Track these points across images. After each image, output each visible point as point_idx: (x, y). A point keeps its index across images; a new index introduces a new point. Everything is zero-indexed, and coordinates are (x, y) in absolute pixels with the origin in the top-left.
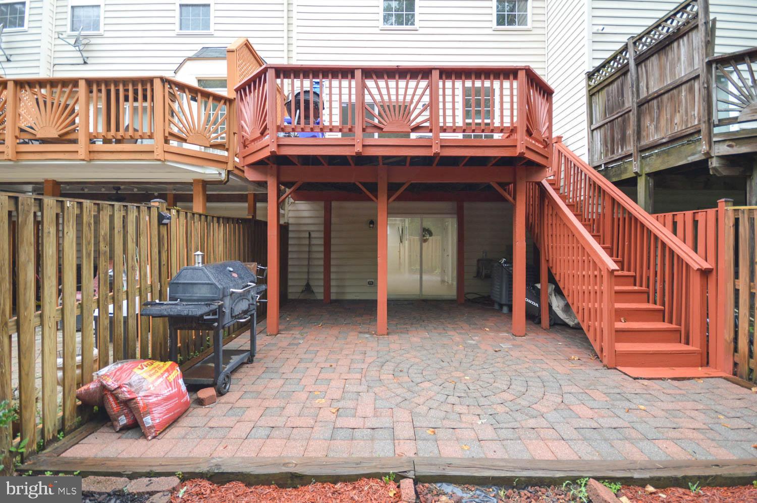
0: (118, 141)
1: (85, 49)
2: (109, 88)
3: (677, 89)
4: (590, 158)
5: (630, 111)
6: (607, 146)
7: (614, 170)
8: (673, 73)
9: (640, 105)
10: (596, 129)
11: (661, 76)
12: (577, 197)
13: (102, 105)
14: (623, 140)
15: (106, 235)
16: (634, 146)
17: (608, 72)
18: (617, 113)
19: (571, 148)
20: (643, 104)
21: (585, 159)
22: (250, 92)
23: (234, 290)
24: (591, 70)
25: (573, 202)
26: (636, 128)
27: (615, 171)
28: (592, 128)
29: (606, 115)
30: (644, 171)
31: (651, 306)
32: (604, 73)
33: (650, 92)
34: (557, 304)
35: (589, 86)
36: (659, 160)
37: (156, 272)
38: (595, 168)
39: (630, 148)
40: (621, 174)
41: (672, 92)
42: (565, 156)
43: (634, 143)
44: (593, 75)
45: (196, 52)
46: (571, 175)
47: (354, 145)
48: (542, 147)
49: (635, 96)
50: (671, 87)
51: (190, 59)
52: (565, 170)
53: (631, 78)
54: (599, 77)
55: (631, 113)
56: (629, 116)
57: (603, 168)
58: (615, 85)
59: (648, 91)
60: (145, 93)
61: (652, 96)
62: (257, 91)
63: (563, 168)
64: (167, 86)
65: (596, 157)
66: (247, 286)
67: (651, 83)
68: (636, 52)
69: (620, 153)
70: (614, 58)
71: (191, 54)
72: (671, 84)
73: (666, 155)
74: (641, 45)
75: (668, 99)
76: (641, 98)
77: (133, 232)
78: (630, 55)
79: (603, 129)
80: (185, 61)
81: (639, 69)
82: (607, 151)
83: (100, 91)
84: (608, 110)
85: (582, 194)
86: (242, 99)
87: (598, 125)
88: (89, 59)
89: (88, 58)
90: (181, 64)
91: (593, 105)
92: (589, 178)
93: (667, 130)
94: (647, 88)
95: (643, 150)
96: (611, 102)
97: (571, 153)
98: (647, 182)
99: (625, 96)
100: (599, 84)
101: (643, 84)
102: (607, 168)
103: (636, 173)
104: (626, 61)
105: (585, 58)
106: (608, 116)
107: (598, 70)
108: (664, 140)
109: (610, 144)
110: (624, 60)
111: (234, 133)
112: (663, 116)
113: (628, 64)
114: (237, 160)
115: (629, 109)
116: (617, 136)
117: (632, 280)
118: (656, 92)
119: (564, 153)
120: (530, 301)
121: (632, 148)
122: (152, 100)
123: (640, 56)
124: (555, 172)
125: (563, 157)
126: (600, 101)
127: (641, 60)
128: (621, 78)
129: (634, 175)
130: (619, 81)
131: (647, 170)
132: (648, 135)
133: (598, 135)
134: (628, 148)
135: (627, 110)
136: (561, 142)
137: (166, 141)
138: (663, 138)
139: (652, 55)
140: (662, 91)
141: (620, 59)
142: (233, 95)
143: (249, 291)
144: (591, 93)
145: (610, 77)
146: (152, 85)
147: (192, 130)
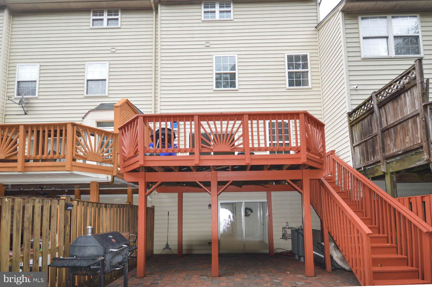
0: (43, 160)
1: (26, 106)
2: (38, 130)
3: (406, 122)
4: (354, 163)
5: (377, 135)
6: (364, 156)
7: (369, 170)
8: (402, 112)
9: (383, 131)
10: (357, 146)
11: (394, 114)
12: (347, 187)
13: (34, 138)
14: (374, 153)
15: (29, 217)
16: (381, 156)
17: (361, 112)
18: (369, 137)
19: (341, 158)
20: (384, 131)
21: (351, 164)
22: (128, 130)
23: (112, 250)
24: (351, 111)
25: (345, 190)
26: (381, 145)
27: (371, 171)
28: (354, 145)
29: (362, 138)
30: (389, 171)
31: (399, 256)
32: (359, 113)
33: (389, 124)
34: (336, 256)
35: (350, 120)
36: (398, 165)
37: (62, 239)
38: (358, 169)
39: (379, 157)
40: (374, 173)
41: (402, 124)
42: (337, 163)
43: (381, 154)
44: (352, 114)
45: (97, 106)
46: (342, 174)
47: (194, 160)
48: (319, 158)
49: (379, 126)
50: (402, 121)
51: (92, 110)
52: (338, 171)
53: (376, 116)
54: (355, 115)
55: (377, 136)
56: (376, 139)
57: (363, 169)
58: (366, 120)
59: (387, 123)
60: (61, 132)
61: (390, 126)
62: (132, 129)
63: (337, 170)
64: (75, 128)
65: (358, 163)
66: (122, 247)
67: (389, 119)
68: (378, 101)
69: (372, 160)
70: (364, 104)
71: (93, 108)
72: (402, 119)
73: (402, 161)
74: (381, 97)
75: (401, 128)
76: (383, 127)
77: (48, 215)
78: (374, 102)
79: (360, 146)
80: (89, 112)
81: (381, 111)
82: (364, 159)
83: (33, 131)
84: (363, 134)
85: (350, 185)
86: (123, 134)
87: (357, 144)
88: (29, 111)
89: (27, 111)
90: (87, 114)
91: (353, 132)
92: (354, 176)
93: (401, 146)
94: (387, 122)
95: (387, 158)
96: (364, 130)
97: (341, 161)
98: (391, 178)
99: (373, 126)
100: (356, 120)
101: (384, 119)
102: (365, 169)
103: (384, 172)
104: (372, 106)
105: (346, 104)
106: (363, 138)
107: (354, 111)
108: (400, 153)
109: (365, 155)
110: (370, 105)
111: (118, 154)
112: (398, 138)
113: (373, 107)
114: (119, 169)
115: (376, 134)
116: (370, 150)
117: (386, 239)
118: (392, 124)
119: (337, 160)
120: (318, 254)
121: (380, 157)
122: (66, 136)
123: (380, 103)
124: (331, 172)
125: (336, 163)
126: (357, 129)
127: (382, 105)
128: (369, 116)
129: (383, 174)
130: (369, 118)
131: (391, 170)
132: (389, 150)
133: (358, 150)
134: (378, 157)
135: (375, 135)
136: (334, 154)
137: (74, 160)
138: (399, 151)
139: (389, 102)
140: (396, 123)
141: (368, 105)
142: (117, 132)
143: (123, 250)
144: (352, 124)
145: (362, 115)
146: (66, 127)
147: (90, 152)
